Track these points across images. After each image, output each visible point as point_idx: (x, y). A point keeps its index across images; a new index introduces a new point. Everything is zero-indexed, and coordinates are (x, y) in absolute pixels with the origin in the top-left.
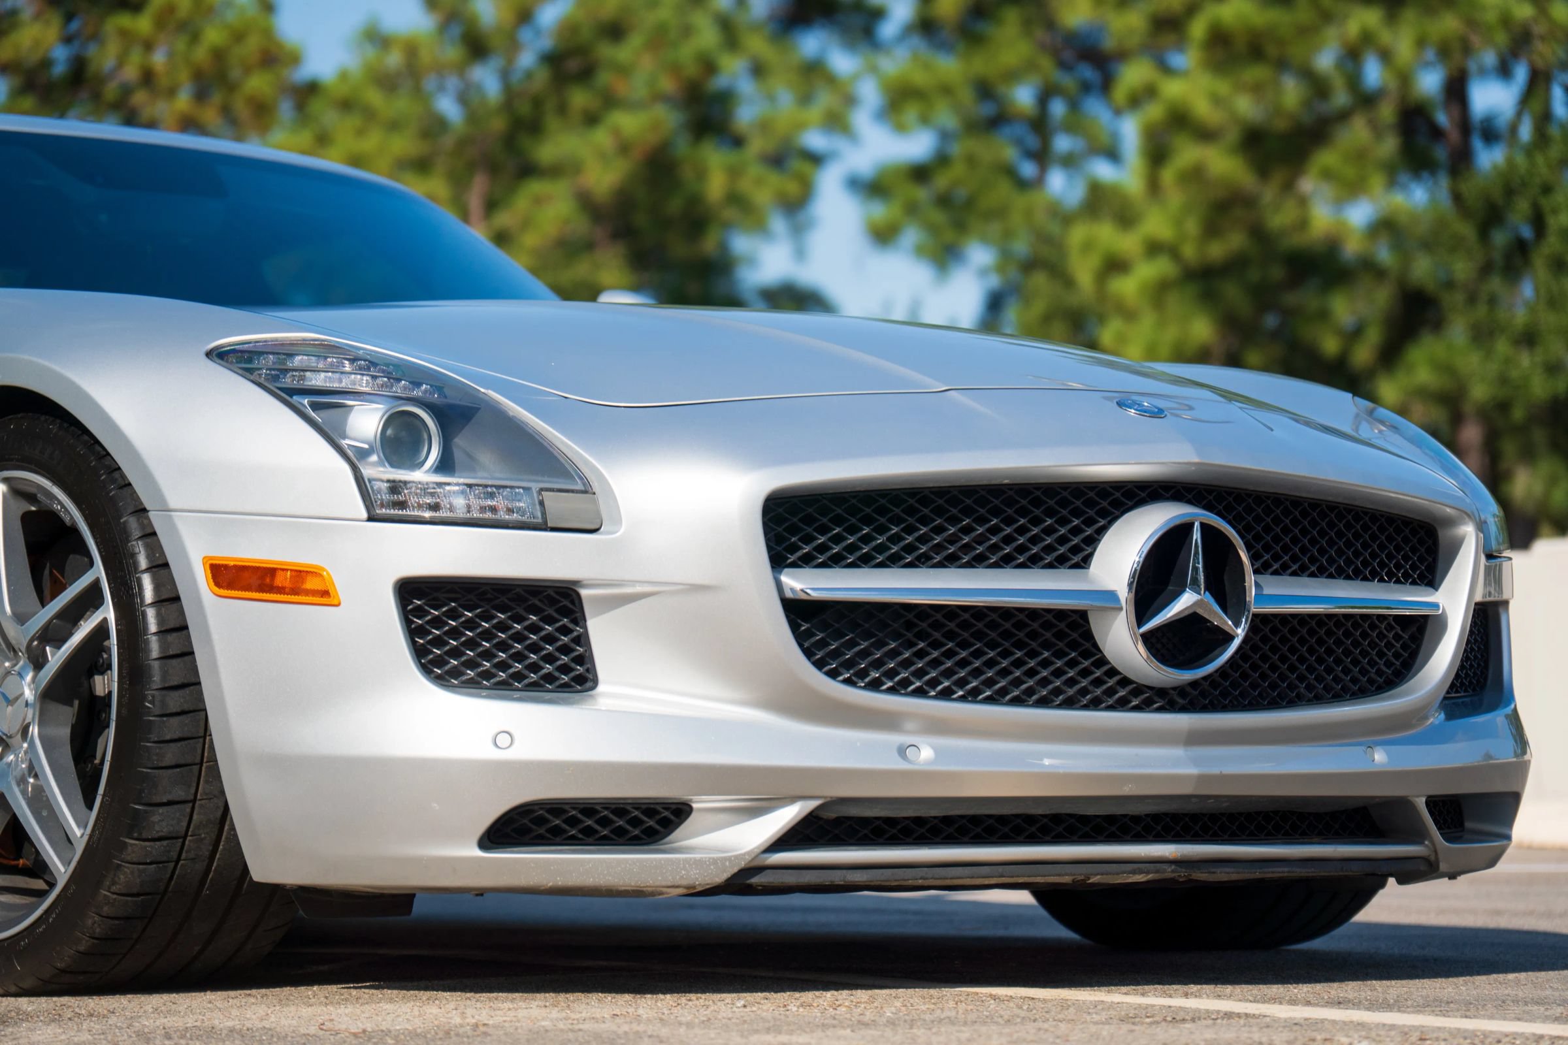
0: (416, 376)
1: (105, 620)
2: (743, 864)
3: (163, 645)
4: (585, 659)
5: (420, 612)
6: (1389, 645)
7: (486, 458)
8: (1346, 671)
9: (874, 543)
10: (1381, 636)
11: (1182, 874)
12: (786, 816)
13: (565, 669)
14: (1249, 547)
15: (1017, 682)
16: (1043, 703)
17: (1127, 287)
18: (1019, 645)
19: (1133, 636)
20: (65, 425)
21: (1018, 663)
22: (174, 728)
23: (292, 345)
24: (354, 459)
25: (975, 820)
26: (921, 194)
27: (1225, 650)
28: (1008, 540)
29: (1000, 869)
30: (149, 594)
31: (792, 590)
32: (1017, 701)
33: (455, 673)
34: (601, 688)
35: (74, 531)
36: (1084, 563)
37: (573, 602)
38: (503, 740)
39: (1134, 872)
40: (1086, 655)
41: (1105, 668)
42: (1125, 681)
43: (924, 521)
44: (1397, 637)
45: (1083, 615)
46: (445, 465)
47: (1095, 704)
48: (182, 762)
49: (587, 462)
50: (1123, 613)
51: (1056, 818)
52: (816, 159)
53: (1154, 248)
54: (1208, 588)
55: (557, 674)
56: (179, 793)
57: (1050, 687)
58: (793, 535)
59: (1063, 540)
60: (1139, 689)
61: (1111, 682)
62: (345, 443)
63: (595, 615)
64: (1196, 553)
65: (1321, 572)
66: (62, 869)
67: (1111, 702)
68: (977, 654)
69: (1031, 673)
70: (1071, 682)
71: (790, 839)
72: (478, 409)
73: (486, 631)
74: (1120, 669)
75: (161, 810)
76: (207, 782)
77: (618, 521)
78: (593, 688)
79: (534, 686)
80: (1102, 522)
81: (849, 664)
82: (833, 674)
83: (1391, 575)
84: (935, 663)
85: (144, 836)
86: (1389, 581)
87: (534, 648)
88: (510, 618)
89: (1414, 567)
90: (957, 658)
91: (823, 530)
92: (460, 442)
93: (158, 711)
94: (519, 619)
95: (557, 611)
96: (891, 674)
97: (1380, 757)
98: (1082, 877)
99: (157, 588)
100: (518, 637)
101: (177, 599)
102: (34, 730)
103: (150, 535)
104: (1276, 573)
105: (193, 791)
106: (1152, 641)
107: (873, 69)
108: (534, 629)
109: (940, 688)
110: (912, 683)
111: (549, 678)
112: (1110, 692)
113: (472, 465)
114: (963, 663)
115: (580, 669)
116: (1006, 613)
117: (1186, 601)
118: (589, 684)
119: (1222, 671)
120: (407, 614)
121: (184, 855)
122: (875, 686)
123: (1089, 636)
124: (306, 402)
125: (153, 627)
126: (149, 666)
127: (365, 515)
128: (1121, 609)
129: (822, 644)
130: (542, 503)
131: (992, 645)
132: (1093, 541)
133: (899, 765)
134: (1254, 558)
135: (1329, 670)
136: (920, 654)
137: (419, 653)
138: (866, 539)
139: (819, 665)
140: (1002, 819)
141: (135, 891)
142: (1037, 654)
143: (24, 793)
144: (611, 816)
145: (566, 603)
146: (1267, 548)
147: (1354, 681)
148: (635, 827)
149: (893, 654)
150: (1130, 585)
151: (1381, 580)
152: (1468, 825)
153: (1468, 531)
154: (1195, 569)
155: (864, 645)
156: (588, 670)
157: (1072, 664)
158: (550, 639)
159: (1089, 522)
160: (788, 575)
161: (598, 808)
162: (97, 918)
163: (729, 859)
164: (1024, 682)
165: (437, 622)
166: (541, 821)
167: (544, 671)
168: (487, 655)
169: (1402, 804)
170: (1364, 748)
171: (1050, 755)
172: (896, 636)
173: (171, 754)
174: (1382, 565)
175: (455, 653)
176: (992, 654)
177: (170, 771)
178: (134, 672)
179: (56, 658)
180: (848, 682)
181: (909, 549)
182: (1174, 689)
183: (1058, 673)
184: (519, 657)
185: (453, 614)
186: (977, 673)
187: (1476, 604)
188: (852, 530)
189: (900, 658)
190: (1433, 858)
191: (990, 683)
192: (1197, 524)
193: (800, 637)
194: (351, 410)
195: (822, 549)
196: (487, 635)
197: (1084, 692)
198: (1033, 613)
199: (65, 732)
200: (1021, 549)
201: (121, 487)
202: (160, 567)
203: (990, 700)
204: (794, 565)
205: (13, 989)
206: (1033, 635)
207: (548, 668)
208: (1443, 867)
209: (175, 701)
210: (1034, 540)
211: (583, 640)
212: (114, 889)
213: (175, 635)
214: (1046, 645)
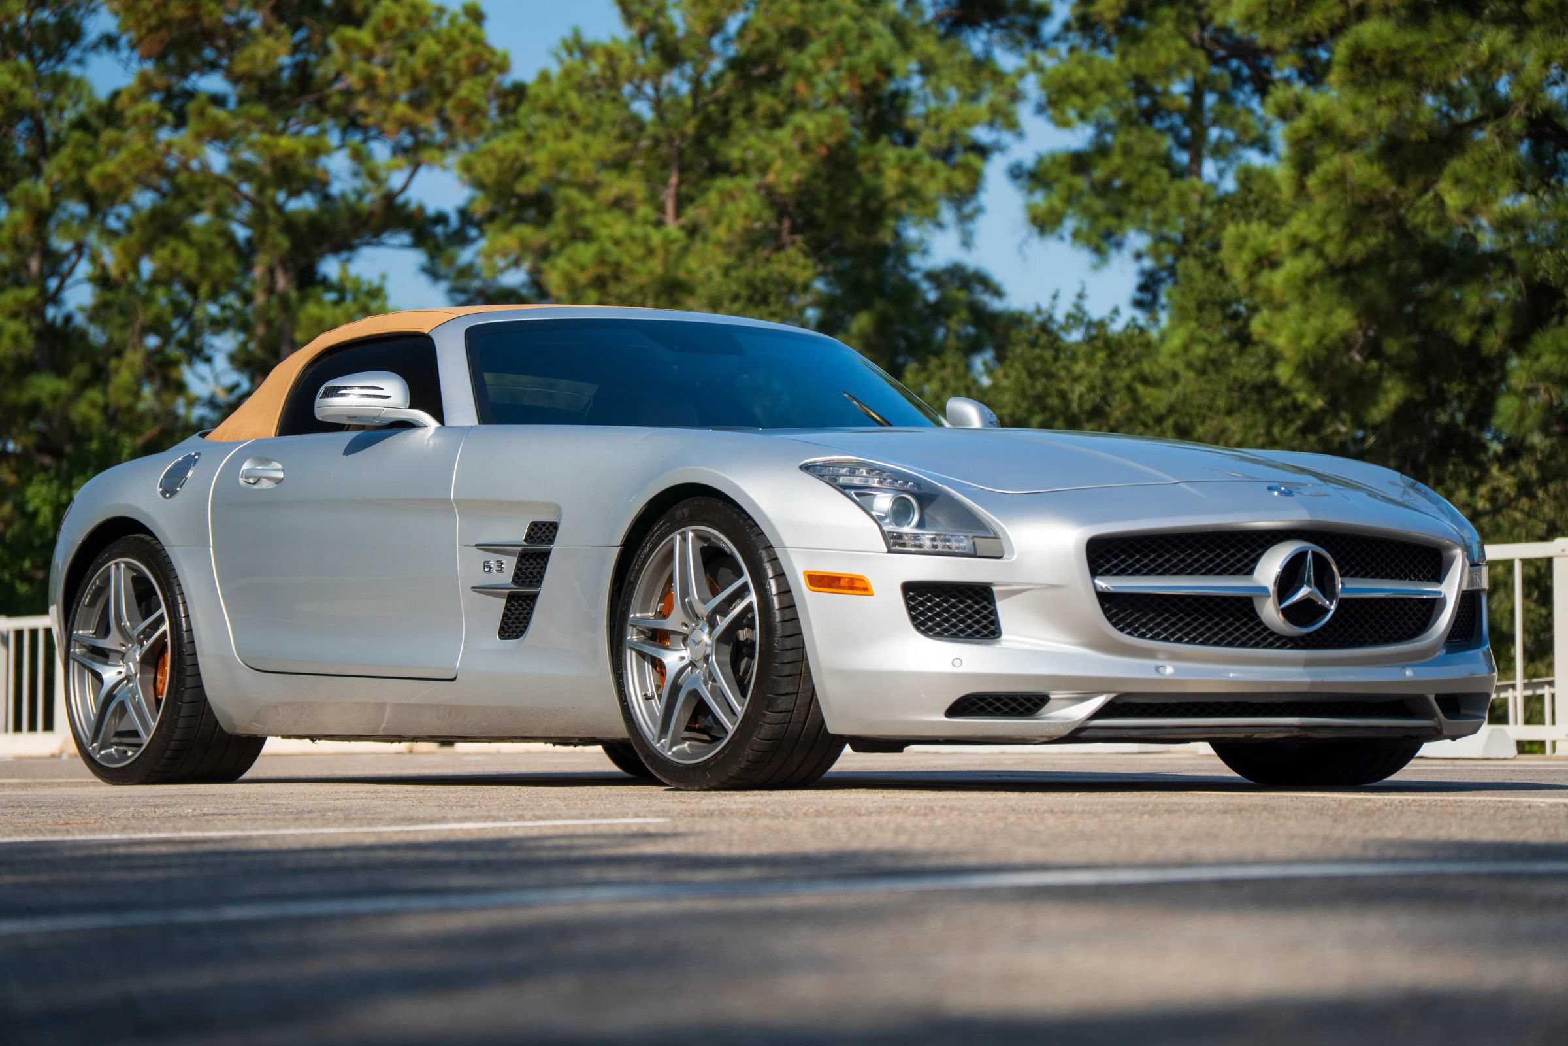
0: (906, 478)
1: (751, 603)
2: (1077, 726)
3: (782, 615)
4: (995, 622)
5: (913, 598)
6: (1415, 614)
7: (941, 519)
8: (1391, 628)
9: (1142, 563)
10: (1410, 609)
11: (1303, 733)
12: (1098, 702)
13: (985, 627)
14: (1337, 563)
15: (1216, 634)
16: (1230, 644)
17: (1276, 280)
18: (1217, 615)
19: (1277, 610)
20: (725, 503)
21: (1216, 624)
22: (788, 656)
23: (842, 462)
24: (878, 520)
25: (1195, 705)
26: (1081, 183)
27: (1324, 617)
28: (1211, 560)
29: (1208, 730)
30: (774, 590)
31: (1101, 587)
32: (1216, 644)
33: (931, 629)
34: (1003, 637)
35: (731, 557)
36: (1251, 572)
37: (989, 593)
38: (957, 663)
39: (1278, 732)
40: (1252, 620)
41: (1262, 626)
42: (1272, 633)
43: (1168, 551)
44: (1419, 610)
45: (1250, 599)
46: (921, 524)
47: (1256, 645)
48: (792, 673)
49: (996, 523)
50: (1271, 599)
51: (1236, 704)
52: (982, 151)
53: (1300, 246)
54: (1316, 585)
55: (981, 630)
56: (790, 689)
57: (1233, 636)
58: (1101, 559)
59: (1239, 561)
60: (1279, 637)
61: (1265, 634)
62: (874, 513)
63: (1000, 600)
64: (1309, 567)
65: (1377, 575)
66: (731, 727)
67: (1265, 644)
68: (1195, 620)
69: (1223, 629)
70: (1244, 634)
71: (1100, 713)
72: (938, 495)
73: (946, 608)
74: (1270, 627)
75: (782, 697)
76: (803, 684)
77: (1012, 553)
78: (999, 637)
79: (970, 636)
80: (1260, 551)
81: (1129, 625)
82: (1122, 630)
83: (1416, 576)
84: (1174, 624)
85: (775, 710)
86: (1414, 580)
87: (970, 617)
88: (957, 602)
89: (1429, 572)
90: (1199, 621)
91: (1116, 557)
92: (928, 511)
93: (781, 648)
94: (962, 602)
95: (981, 598)
96: (1151, 630)
97: (1409, 673)
98: (1250, 734)
99: (778, 586)
100: (962, 611)
101: (789, 591)
102: (713, 658)
103: (774, 560)
104: (1353, 576)
105: (797, 688)
106: (1288, 613)
107: (1037, 67)
108: (970, 607)
109: (1176, 637)
110: (1161, 634)
111: (977, 632)
112: (1265, 639)
113: (934, 524)
114: (1188, 624)
115: (993, 627)
116: (1210, 598)
117: (1304, 592)
118: (997, 635)
119: (1323, 628)
120: (907, 599)
121: (792, 721)
122: (1143, 636)
123: (1253, 610)
124: (853, 492)
125: (777, 606)
126: (776, 626)
127: (886, 550)
128: (1270, 596)
129: (1116, 614)
130: (974, 544)
131: (1203, 615)
132: (1255, 561)
133: (1155, 676)
134: (1340, 569)
135: (1382, 627)
136: (1166, 620)
137: (913, 619)
138: (1138, 561)
139: (1115, 625)
140: (1208, 705)
141: (769, 737)
142: (1212, 619)
143: (707, 688)
144: (1009, 701)
145: (986, 594)
146: (1348, 563)
147: (1395, 633)
148: (1021, 707)
149: (1152, 620)
150: (1275, 584)
151: (1410, 579)
152: (1463, 711)
153: (1458, 553)
154: (1309, 575)
155: (1137, 615)
156: (997, 628)
157: (1245, 624)
158: (977, 612)
159: (1253, 551)
160: (1098, 579)
161: (1003, 697)
162: (750, 751)
163: (1069, 723)
164: (1220, 634)
165: (922, 604)
166: (974, 704)
167: (975, 628)
168: (947, 620)
169: (1422, 699)
170: (1400, 668)
171: (1233, 672)
172: (1154, 610)
173: (787, 670)
174: (1411, 571)
175: (931, 619)
176: (1202, 619)
177: (786, 678)
178: (768, 627)
179: (723, 623)
180: (1129, 633)
181: (1160, 565)
182: (1298, 637)
183: (1237, 629)
184: (962, 621)
185: (929, 600)
186: (1195, 629)
187: (1463, 591)
188: (1131, 556)
189: (1155, 622)
190: (1439, 727)
191: (1202, 634)
192: (1310, 552)
193: (1105, 611)
194: (874, 498)
195: (1115, 566)
196: (946, 610)
197: (1251, 639)
198: (1224, 599)
199: (727, 659)
200: (1218, 565)
201: (758, 535)
202: (780, 575)
203: (1202, 643)
204: (1101, 574)
205: (705, 787)
206: (1224, 610)
207: (977, 627)
208: (1445, 732)
209: (789, 643)
210: (1225, 560)
211: (994, 612)
212: (759, 736)
213: (788, 610)
214: (1231, 615)
